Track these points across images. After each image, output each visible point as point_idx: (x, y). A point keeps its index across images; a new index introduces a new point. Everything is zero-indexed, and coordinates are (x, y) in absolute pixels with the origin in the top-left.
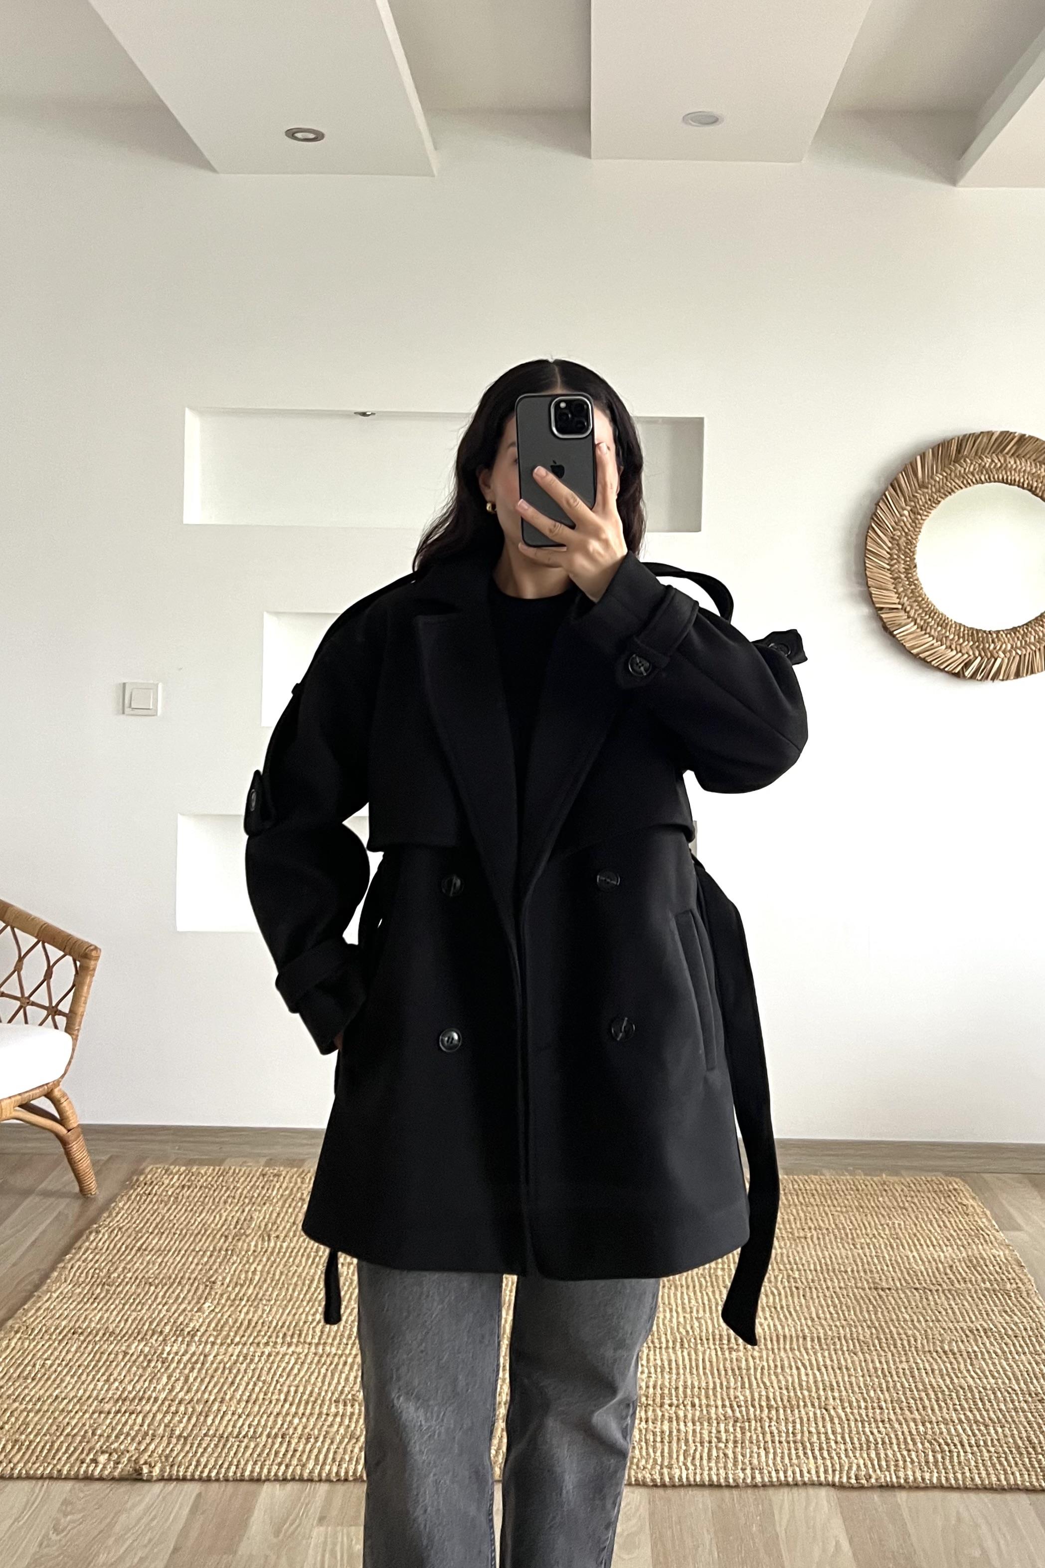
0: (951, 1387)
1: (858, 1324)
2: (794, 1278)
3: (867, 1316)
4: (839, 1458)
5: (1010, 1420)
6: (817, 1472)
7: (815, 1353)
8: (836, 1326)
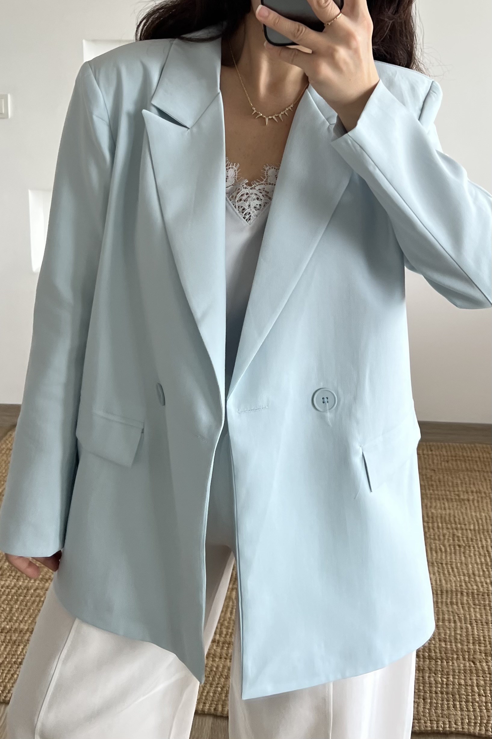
2: (458, 537)
4: (481, 711)
6: (462, 723)
7: (469, 608)
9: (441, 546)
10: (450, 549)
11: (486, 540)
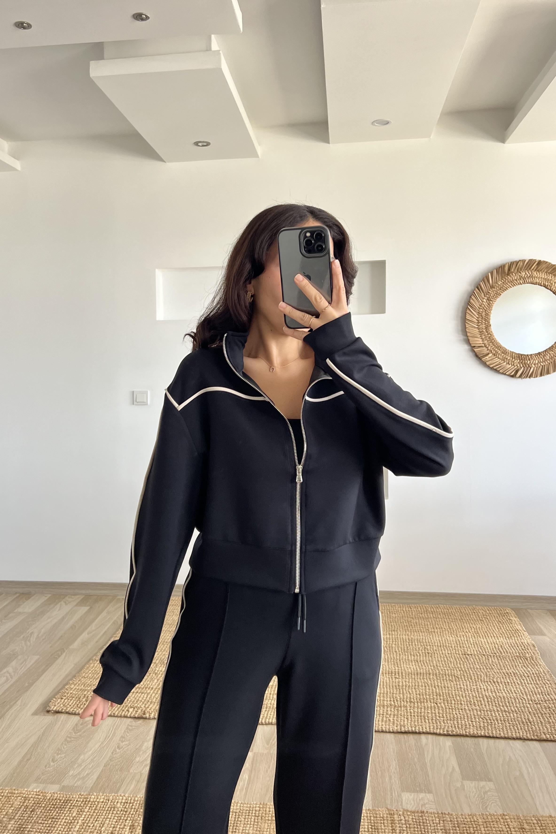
0: (495, 696)
1: (455, 669)
3: (459, 666)
5: (521, 711)
8: (444, 670)
9: (417, 653)
10: (423, 655)
11: (445, 650)
